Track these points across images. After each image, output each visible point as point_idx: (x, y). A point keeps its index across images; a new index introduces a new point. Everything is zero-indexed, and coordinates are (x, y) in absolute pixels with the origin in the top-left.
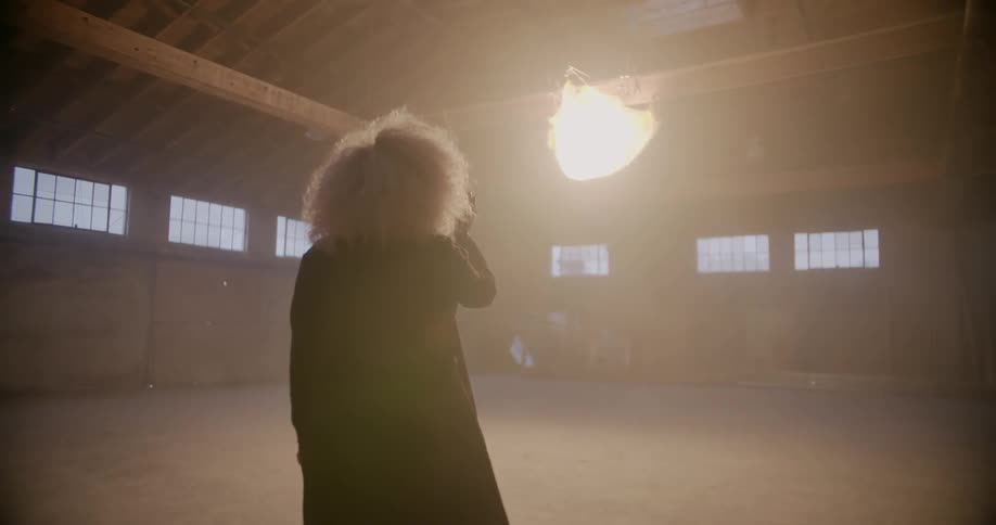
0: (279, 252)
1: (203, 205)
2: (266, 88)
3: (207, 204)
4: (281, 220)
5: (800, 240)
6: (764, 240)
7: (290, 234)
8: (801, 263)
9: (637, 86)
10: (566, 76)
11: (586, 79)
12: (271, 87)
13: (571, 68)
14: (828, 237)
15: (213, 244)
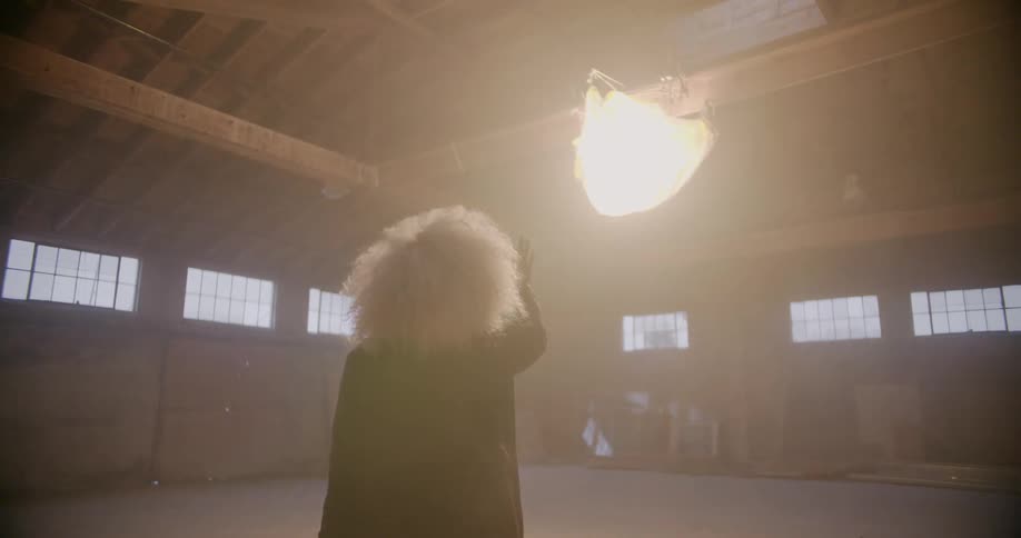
0: (312, 328)
1: (225, 278)
2: (231, 122)
3: (229, 276)
4: (314, 294)
5: (918, 300)
6: (872, 302)
7: (325, 308)
8: (921, 328)
9: (684, 90)
10: (589, 81)
11: (615, 85)
12: (237, 121)
13: (595, 72)
14: (955, 296)
15: (235, 319)
